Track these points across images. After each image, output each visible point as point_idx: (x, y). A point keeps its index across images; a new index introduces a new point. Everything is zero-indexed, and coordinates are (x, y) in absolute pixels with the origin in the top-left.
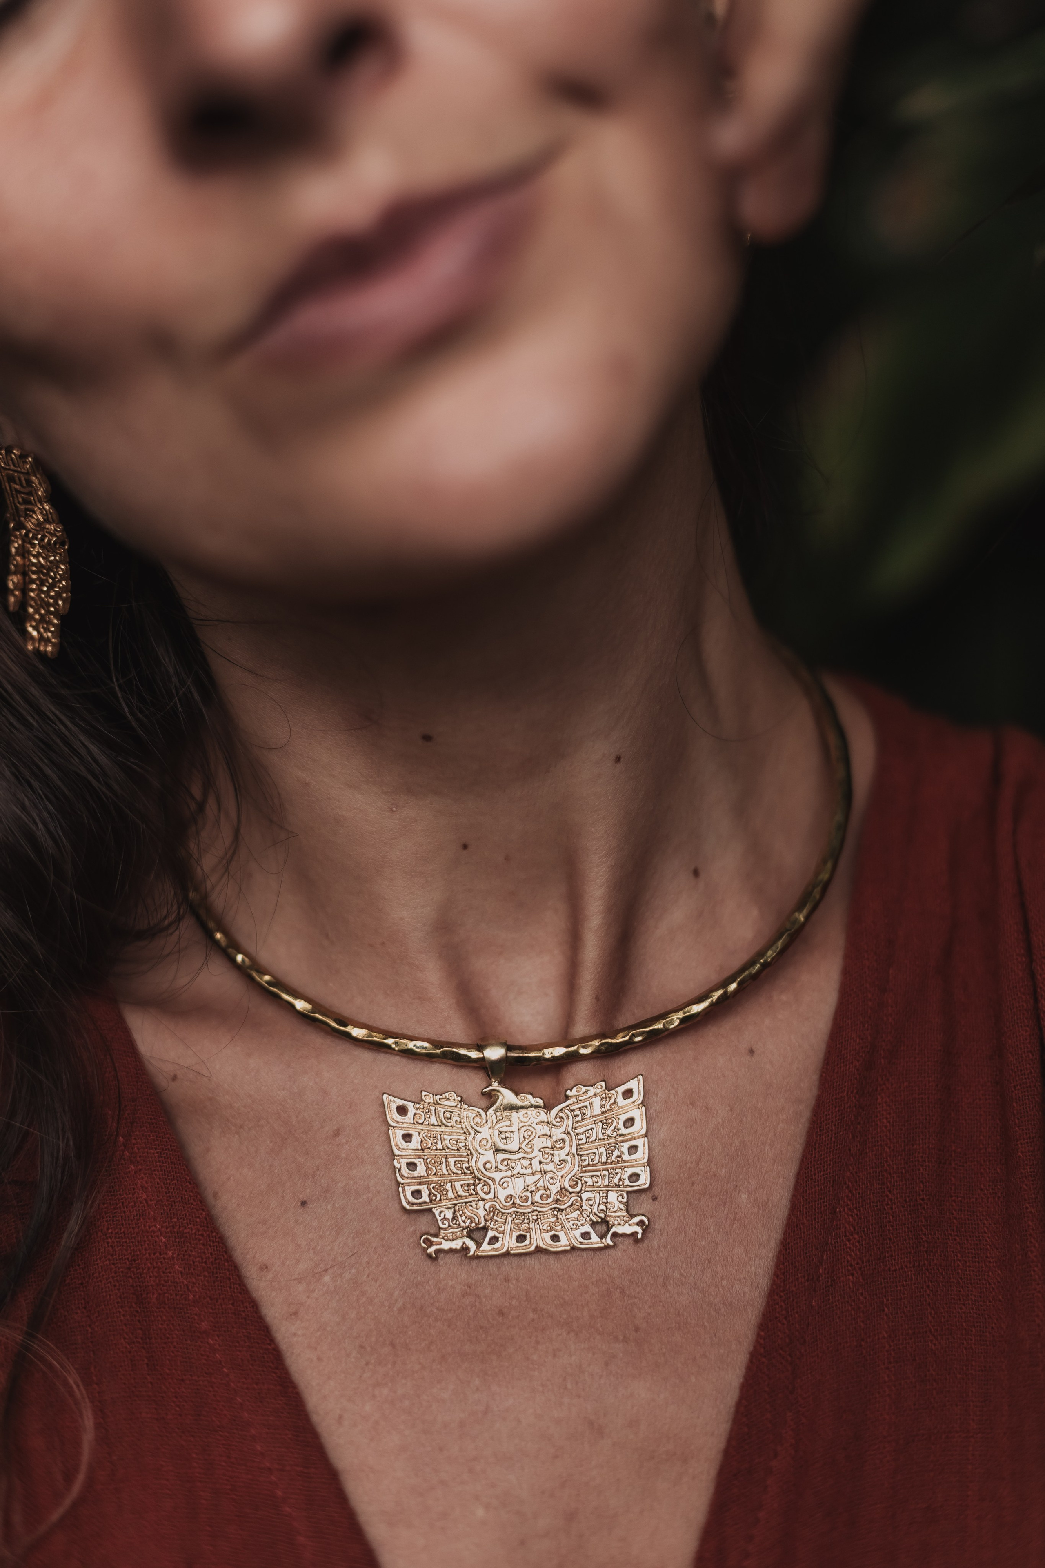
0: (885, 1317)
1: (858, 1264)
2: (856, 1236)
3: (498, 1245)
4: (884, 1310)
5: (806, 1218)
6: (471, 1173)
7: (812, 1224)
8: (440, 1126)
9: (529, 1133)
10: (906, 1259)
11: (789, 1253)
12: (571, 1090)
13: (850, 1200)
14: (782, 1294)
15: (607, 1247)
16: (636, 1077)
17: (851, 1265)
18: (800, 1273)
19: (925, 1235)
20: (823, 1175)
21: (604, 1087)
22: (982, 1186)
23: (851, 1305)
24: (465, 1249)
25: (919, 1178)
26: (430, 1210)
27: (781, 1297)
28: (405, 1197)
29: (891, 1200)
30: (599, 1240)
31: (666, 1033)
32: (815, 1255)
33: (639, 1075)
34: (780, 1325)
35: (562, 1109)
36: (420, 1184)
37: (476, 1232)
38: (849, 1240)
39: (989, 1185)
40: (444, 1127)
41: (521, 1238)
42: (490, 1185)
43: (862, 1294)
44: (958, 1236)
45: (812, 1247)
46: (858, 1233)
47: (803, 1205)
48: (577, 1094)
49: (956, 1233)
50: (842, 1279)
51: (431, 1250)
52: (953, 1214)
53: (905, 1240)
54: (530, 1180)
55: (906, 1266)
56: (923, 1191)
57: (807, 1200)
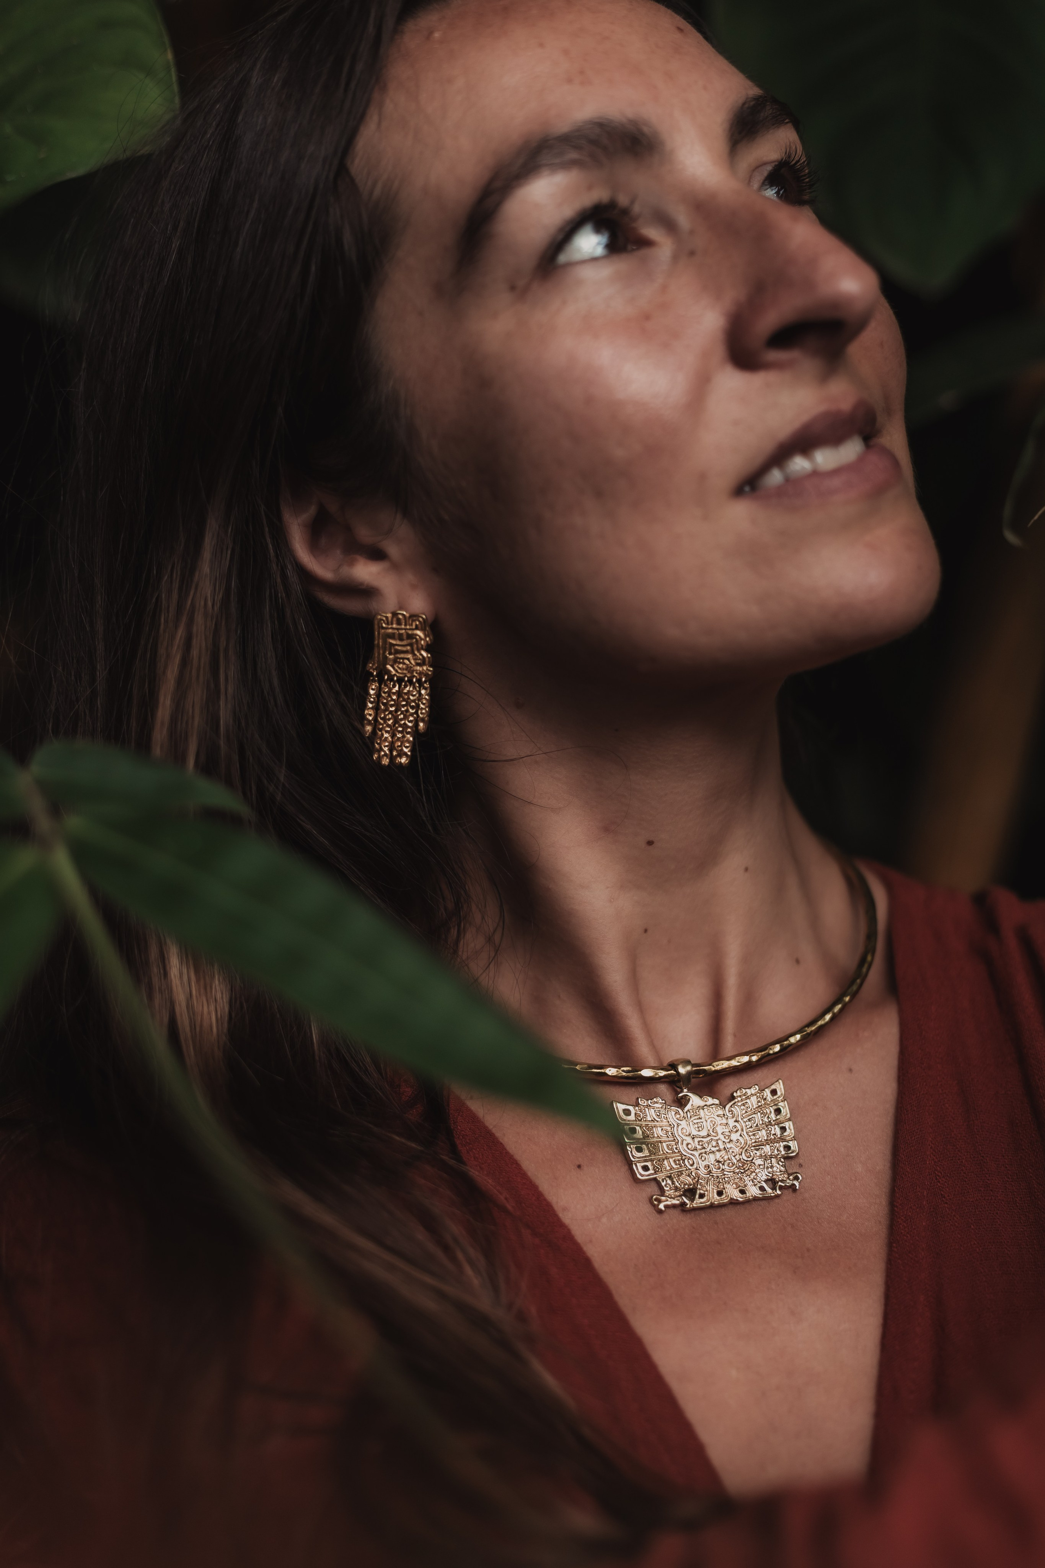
0: (973, 1231)
1: (948, 1196)
2: (944, 1179)
3: (705, 1199)
4: (971, 1227)
5: (908, 1168)
6: (679, 1152)
7: (913, 1171)
8: (653, 1121)
9: (713, 1123)
10: (979, 1195)
11: (902, 1191)
12: (736, 1092)
13: (935, 1156)
14: (902, 1218)
15: (777, 1196)
16: (778, 1081)
17: (944, 1197)
18: (912, 1203)
19: (988, 1180)
20: (914, 1139)
21: (758, 1089)
22: (1024, 1147)
23: (950, 1223)
24: (683, 1204)
25: (977, 1143)
26: (655, 1179)
27: (902, 1220)
28: (639, 1172)
29: (961, 1156)
30: (771, 1191)
31: (791, 1048)
32: (919, 1191)
33: (780, 1079)
34: (905, 1237)
35: (732, 1105)
36: (646, 1161)
37: (691, 1192)
38: (939, 1182)
39: (1028, 1146)
40: (656, 1122)
41: (720, 1193)
42: (692, 1158)
43: (955, 1216)
44: (1012, 1181)
45: (916, 1186)
46: (944, 1177)
47: (905, 1160)
48: (740, 1094)
49: (1011, 1180)
50: (940, 1206)
51: (661, 1206)
52: (1006, 1167)
53: (976, 1182)
54: (718, 1155)
55: (980, 1199)
56: (982, 1151)
57: (906, 1156)
